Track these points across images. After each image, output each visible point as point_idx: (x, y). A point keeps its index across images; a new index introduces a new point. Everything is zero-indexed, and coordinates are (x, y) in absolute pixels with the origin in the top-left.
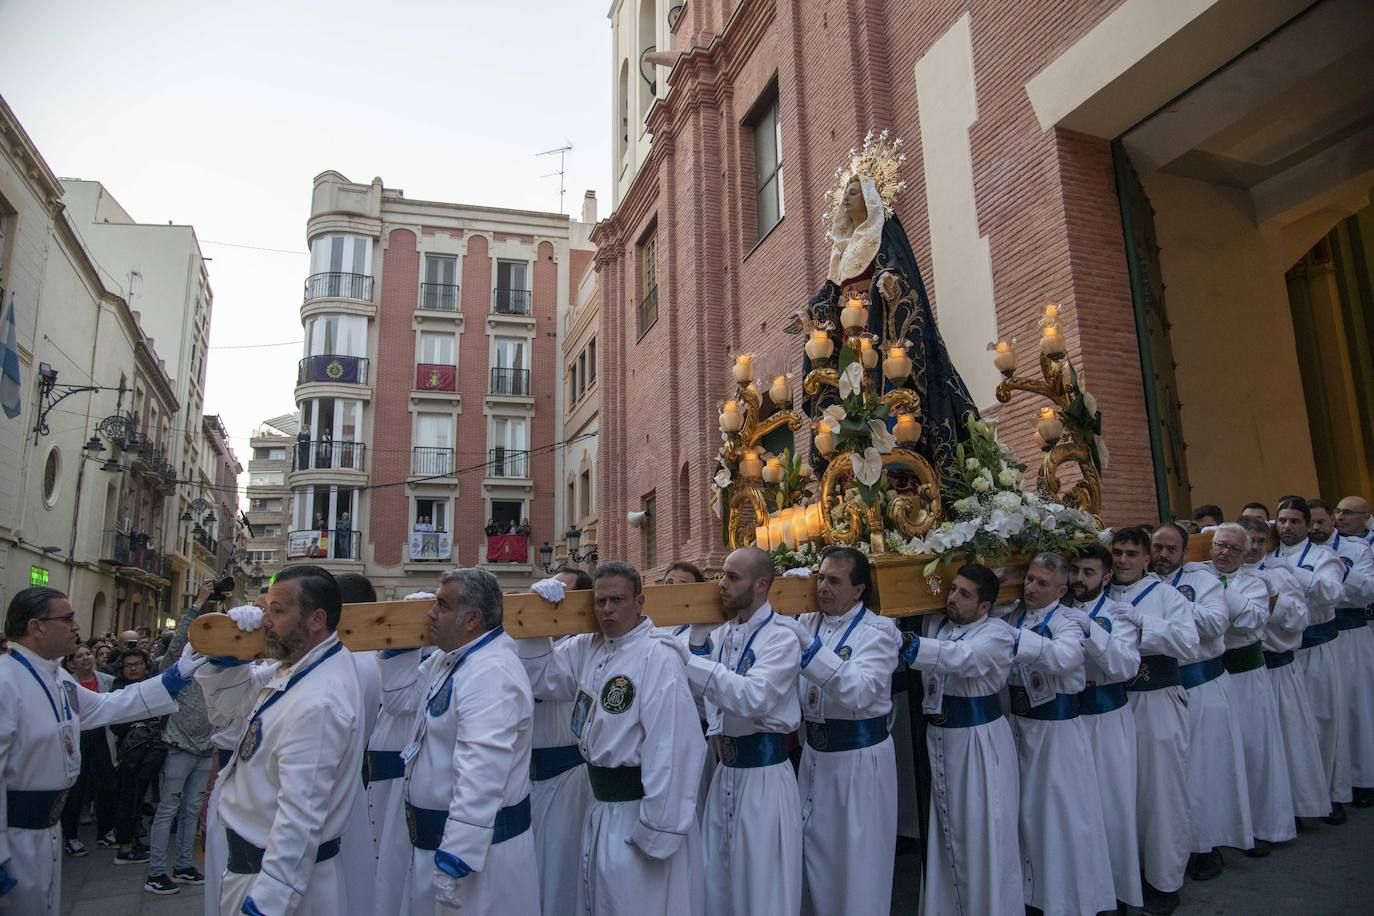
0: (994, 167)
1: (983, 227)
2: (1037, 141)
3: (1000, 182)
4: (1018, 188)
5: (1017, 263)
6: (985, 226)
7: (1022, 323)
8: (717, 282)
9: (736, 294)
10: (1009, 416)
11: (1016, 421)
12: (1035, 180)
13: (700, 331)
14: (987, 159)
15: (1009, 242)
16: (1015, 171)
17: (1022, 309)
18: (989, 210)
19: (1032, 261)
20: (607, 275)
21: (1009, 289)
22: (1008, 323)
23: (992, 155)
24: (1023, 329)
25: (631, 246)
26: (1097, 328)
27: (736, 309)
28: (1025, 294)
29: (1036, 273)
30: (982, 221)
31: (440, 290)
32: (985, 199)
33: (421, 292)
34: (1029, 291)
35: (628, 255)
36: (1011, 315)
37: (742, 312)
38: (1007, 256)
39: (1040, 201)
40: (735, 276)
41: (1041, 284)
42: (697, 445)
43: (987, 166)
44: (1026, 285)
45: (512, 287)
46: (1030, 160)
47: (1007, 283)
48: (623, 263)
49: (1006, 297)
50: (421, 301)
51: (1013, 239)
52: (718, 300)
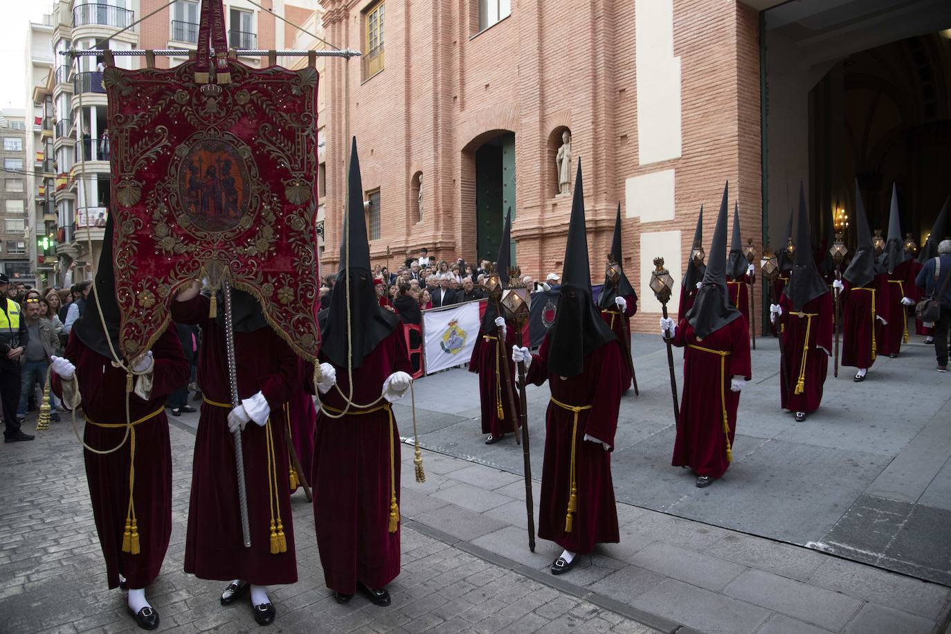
0: (688, 15)
1: (677, 51)
2: (722, 6)
3: (692, 26)
4: (706, 32)
5: (700, 77)
6: (678, 51)
7: (700, 112)
8: (448, 53)
9: (462, 62)
10: (684, 165)
11: (689, 168)
12: (718, 30)
13: (435, 85)
14: (684, 10)
15: (695, 63)
16: (705, 21)
17: (700, 104)
18: (682, 41)
19: (710, 78)
20: (333, 31)
21: (692, 91)
22: (689, 112)
23: (689, 7)
24: (700, 116)
25: (356, 12)
26: (745, 122)
27: (462, 72)
28: (703, 96)
29: (712, 85)
30: (676, 47)
31: (186, 27)
32: (681, 34)
33: (172, 27)
34: (706, 95)
35: (351, 18)
36: (691, 107)
37: (467, 75)
38: (693, 72)
39: (721, 43)
40: (462, 49)
41: (715, 92)
42: (432, 161)
43: (685, 13)
44: (704, 91)
45: (241, 30)
46: (716, 16)
47: (692, 87)
48: (347, 24)
49: (689, 96)
50: (171, 35)
51: (698, 62)
52: (448, 64)
